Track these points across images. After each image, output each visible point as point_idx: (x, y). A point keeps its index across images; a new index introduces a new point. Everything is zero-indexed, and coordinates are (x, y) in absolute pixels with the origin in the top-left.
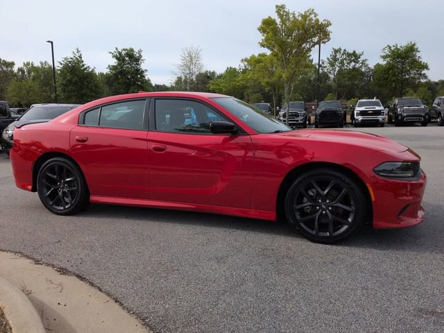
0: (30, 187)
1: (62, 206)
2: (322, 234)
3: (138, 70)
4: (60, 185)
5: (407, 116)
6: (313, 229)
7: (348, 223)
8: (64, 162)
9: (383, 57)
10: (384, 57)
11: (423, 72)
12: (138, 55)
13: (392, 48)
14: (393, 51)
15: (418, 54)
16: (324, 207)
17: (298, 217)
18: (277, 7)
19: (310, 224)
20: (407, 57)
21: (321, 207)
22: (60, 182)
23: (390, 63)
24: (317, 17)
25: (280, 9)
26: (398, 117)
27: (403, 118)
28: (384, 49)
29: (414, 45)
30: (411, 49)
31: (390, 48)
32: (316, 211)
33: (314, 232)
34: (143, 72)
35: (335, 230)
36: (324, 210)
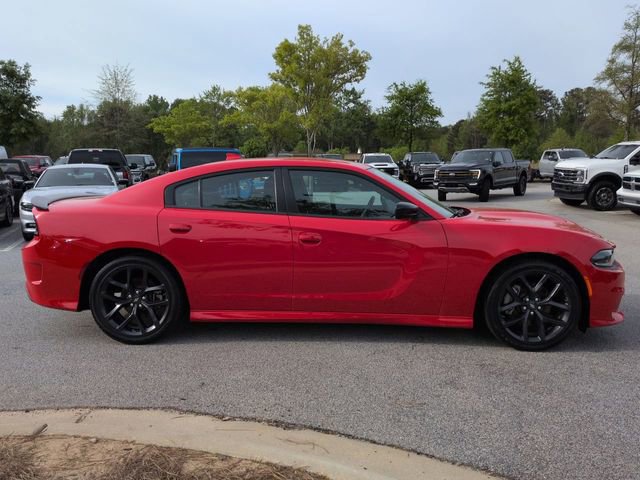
0: (75, 305)
1: (137, 330)
2: (532, 340)
3: (24, 96)
4: (133, 298)
5: (425, 176)
6: (520, 334)
7: (561, 323)
8: (143, 263)
9: (388, 98)
10: (390, 98)
11: (436, 120)
12: (23, 72)
13: (400, 87)
14: (400, 91)
15: (430, 97)
16: (532, 306)
17: (503, 322)
18: (300, 27)
19: (517, 329)
20: (417, 100)
21: (528, 307)
22: (133, 294)
23: (397, 107)
24: (354, 47)
25: (304, 31)
26: (413, 177)
27: (420, 178)
28: (389, 88)
29: (425, 84)
30: (422, 89)
31: (396, 86)
32: (523, 313)
33: (522, 339)
34: (32, 100)
35: (547, 334)
36: (532, 310)
